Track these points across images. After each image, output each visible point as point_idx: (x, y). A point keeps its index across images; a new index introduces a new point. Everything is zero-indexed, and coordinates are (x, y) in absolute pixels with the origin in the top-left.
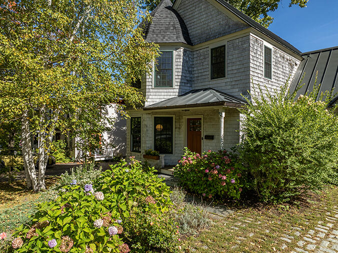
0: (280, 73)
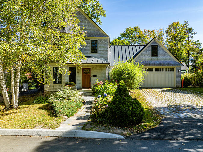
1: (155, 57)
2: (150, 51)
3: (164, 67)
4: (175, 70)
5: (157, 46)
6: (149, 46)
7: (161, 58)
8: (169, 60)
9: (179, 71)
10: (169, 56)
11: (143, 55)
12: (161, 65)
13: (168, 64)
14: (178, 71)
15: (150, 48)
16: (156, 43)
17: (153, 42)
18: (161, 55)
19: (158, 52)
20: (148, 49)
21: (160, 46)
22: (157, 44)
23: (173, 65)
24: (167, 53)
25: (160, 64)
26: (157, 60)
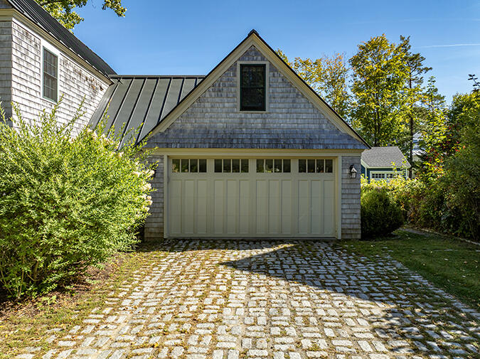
0: (75, 96)
1: (256, 114)
2: (233, 89)
3: (294, 155)
4: (337, 165)
5: (264, 66)
6: (231, 69)
7: (280, 115)
8: (313, 126)
9: (351, 173)
10: (310, 111)
11: (207, 104)
12: (276, 147)
13: (308, 143)
14: (347, 171)
15: (235, 76)
16: (257, 53)
17: (247, 53)
18: (280, 105)
19: (268, 91)
20: (224, 79)
21: (273, 69)
22: (263, 59)
23: (326, 148)
24: (303, 96)
25: (275, 143)
26: (264, 124)
